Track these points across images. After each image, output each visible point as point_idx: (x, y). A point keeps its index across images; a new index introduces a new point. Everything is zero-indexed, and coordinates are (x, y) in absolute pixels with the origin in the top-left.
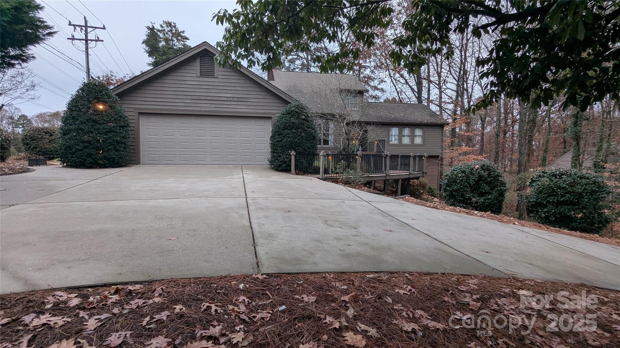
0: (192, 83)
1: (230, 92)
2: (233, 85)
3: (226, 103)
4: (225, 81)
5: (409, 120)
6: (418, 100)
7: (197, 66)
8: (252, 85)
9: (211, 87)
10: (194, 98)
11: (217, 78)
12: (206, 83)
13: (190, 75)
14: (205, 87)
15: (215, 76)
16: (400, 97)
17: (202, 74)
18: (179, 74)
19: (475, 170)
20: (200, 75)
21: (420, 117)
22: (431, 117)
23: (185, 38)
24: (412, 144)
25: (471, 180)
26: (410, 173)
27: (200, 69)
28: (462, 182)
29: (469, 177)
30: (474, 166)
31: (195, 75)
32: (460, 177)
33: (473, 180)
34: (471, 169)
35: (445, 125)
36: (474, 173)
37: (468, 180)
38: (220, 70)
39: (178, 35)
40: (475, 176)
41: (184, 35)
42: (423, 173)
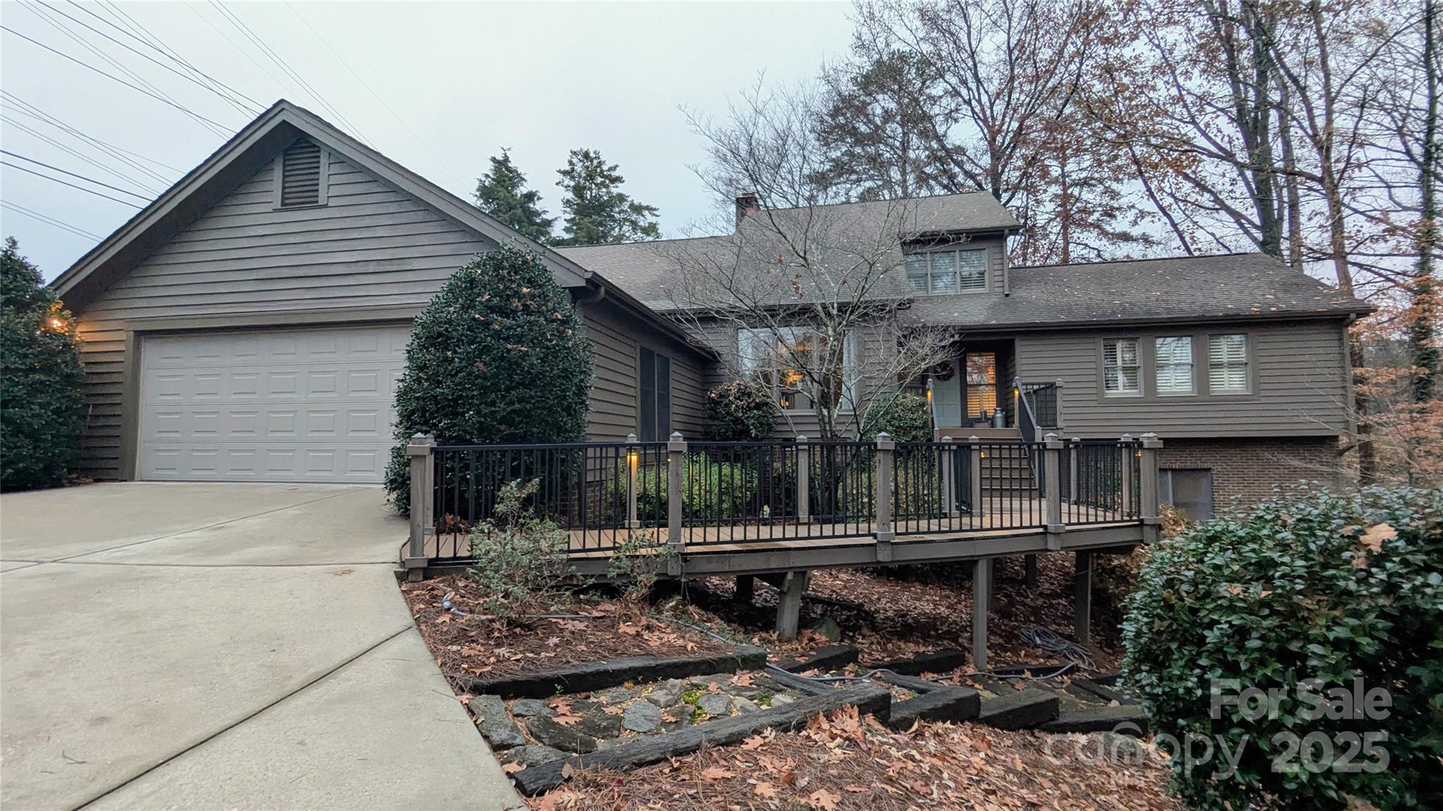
0: (261, 231)
1: (357, 245)
2: (366, 222)
4: (345, 212)
5: (1182, 310)
6: (1265, 252)
7: (274, 183)
9: (306, 238)
10: (262, 275)
11: (326, 206)
12: (296, 228)
13: (257, 209)
14: (292, 239)
15: (320, 203)
16: (1192, 248)
17: (288, 202)
18: (232, 210)
19: (1360, 562)
20: (283, 204)
21: (1236, 295)
22: (1286, 291)
23: (618, 179)
24: (1203, 395)
25: (1315, 641)
26: (1045, 527)
27: (284, 188)
28: (1241, 648)
29: (1305, 620)
30: (1348, 530)
31: (269, 208)
32: (1231, 609)
33: (1337, 644)
34: (1322, 550)
35: (1353, 316)
36: (1352, 586)
37: (1295, 636)
38: (333, 180)
39: (602, 174)
40: (1356, 614)
41: (614, 174)
42: (1142, 524)
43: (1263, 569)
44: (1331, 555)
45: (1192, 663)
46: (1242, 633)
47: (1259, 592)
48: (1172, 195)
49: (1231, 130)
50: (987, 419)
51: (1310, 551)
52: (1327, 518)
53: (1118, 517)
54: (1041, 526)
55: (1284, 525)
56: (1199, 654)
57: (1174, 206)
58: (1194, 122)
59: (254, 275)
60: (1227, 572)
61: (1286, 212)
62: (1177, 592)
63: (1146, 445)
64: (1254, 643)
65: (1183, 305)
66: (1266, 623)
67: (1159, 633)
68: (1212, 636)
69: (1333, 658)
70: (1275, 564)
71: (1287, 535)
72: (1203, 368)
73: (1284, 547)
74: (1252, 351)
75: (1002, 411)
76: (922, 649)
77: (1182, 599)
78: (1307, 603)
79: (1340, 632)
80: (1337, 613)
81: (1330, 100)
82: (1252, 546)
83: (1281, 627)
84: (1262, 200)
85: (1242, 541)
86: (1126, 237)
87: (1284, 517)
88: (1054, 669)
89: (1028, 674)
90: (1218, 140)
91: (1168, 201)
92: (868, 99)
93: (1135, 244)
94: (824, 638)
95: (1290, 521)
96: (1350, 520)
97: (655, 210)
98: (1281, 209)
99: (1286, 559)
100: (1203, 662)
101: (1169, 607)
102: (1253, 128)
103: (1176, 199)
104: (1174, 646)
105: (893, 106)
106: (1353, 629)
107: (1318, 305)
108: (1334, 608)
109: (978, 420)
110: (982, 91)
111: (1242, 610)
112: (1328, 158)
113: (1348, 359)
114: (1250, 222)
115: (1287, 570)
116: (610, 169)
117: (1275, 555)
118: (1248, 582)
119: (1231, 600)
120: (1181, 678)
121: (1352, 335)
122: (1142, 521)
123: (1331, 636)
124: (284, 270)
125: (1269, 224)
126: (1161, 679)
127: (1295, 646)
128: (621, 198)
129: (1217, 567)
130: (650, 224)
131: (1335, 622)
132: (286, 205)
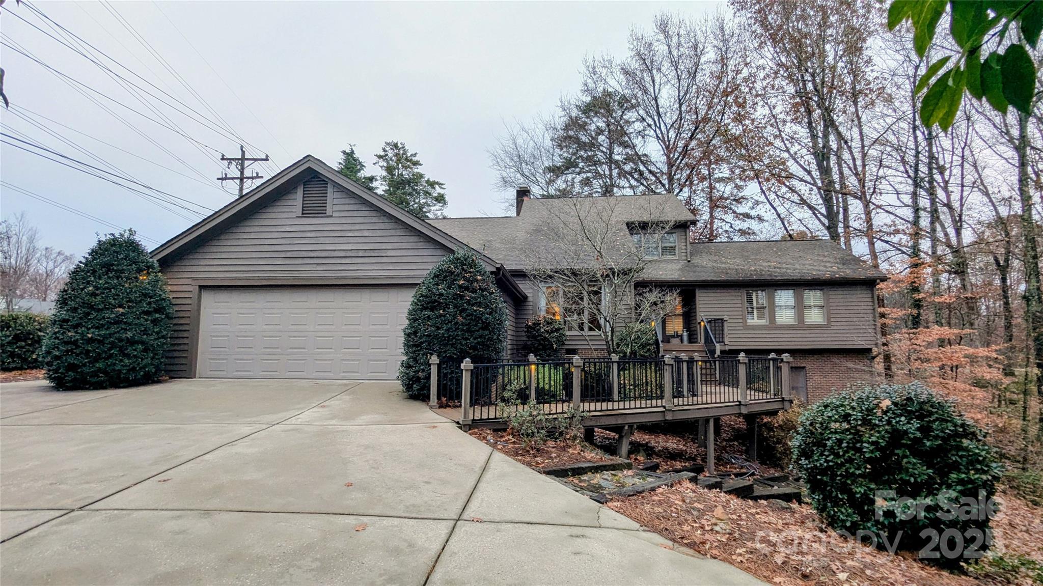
0: (288, 229)
1: (351, 240)
2: (357, 227)
3: (344, 261)
4: (344, 221)
6: (830, 234)
7: (297, 199)
8: (392, 225)
9: (318, 234)
10: (289, 255)
11: (331, 216)
12: (311, 228)
13: (286, 215)
14: (309, 235)
15: (327, 214)
16: (789, 229)
17: (306, 212)
18: (269, 216)
19: (879, 414)
20: (303, 214)
21: (817, 266)
22: (844, 265)
23: (416, 163)
24: (801, 324)
25: (865, 442)
26: (740, 402)
27: (303, 204)
28: (840, 448)
29: (862, 435)
30: (875, 402)
31: (294, 215)
32: (836, 432)
33: (873, 443)
34: (867, 409)
35: (878, 281)
36: (877, 422)
37: (858, 441)
38: (335, 201)
39: (407, 159)
40: (879, 432)
41: (415, 159)
42: (783, 400)
43: (846, 417)
44: (870, 411)
45: (822, 455)
46: (840, 442)
47: (845, 426)
48: (775, 192)
49: (810, 158)
50: (678, 336)
51: (862, 410)
52: (868, 397)
53: (768, 397)
54: (738, 401)
55: (853, 400)
56: (824, 451)
57: (777, 200)
58: (788, 151)
59: (283, 255)
60: (833, 419)
61: (841, 210)
62: (815, 427)
63: (785, 360)
64: (844, 445)
65: (789, 272)
66: (848, 437)
67: (809, 443)
68: (829, 443)
69: (872, 448)
70: (850, 415)
71: (854, 404)
72: (800, 308)
73: (853, 408)
74: (827, 300)
75: (687, 331)
76: (684, 464)
77: (817, 430)
78: (862, 429)
79: (874, 439)
80: (872, 432)
81: (864, 155)
82: (842, 408)
83: (854, 438)
84: (827, 201)
85: (838, 407)
86: (747, 216)
87: (852, 397)
88: (745, 474)
89: (733, 476)
90: (802, 163)
91: (772, 196)
92: (588, 121)
93: (753, 221)
94: (642, 458)
95: (855, 398)
96: (876, 398)
97: (442, 184)
98: (838, 207)
99: (855, 413)
100: (826, 453)
101: (812, 433)
102: (822, 156)
103: (777, 195)
104: (815, 448)
105: (602, 124)
106: (878, 437)
107: (861, 274)
108: (871, 430)
109: (673, 337)
110: (661, 122)
111: (840, 433)
112: (864, 187)
113: (876, 302)
114: (820, 213)
115: (855, 417)
116: (412, 155)
117: (850, 412)
118: (841, 422)
119: (835, 429)
120: (817, 461)
121: (878, 289)
122: (783, 398)
123: (870, 440)
124: (303, 253)
125: (831, 216)
126: (810, 462)
127: (858, 445)
128: (421, 176)
129: (829, 417)
130: (439, 194)
131: (872, 435)
132: (305, 213)
